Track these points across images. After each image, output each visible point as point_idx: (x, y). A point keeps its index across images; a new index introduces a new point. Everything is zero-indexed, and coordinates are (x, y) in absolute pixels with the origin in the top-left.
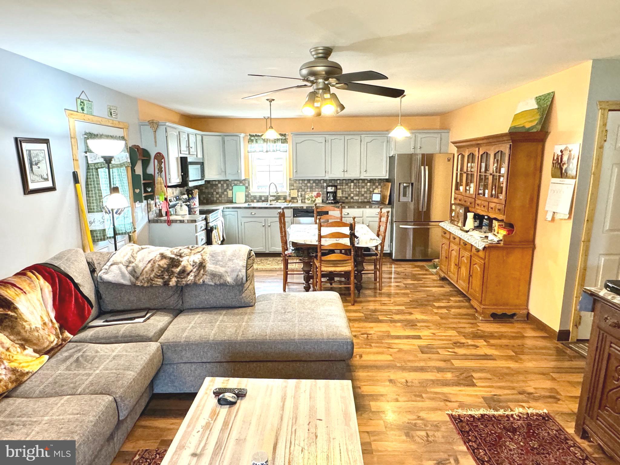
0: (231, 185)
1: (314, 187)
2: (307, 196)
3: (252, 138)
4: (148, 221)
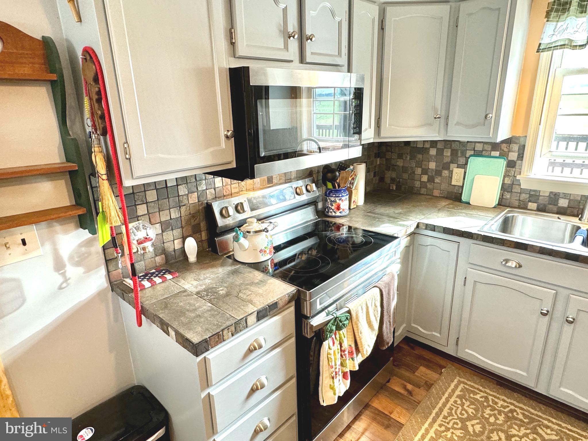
4: (106, 289)
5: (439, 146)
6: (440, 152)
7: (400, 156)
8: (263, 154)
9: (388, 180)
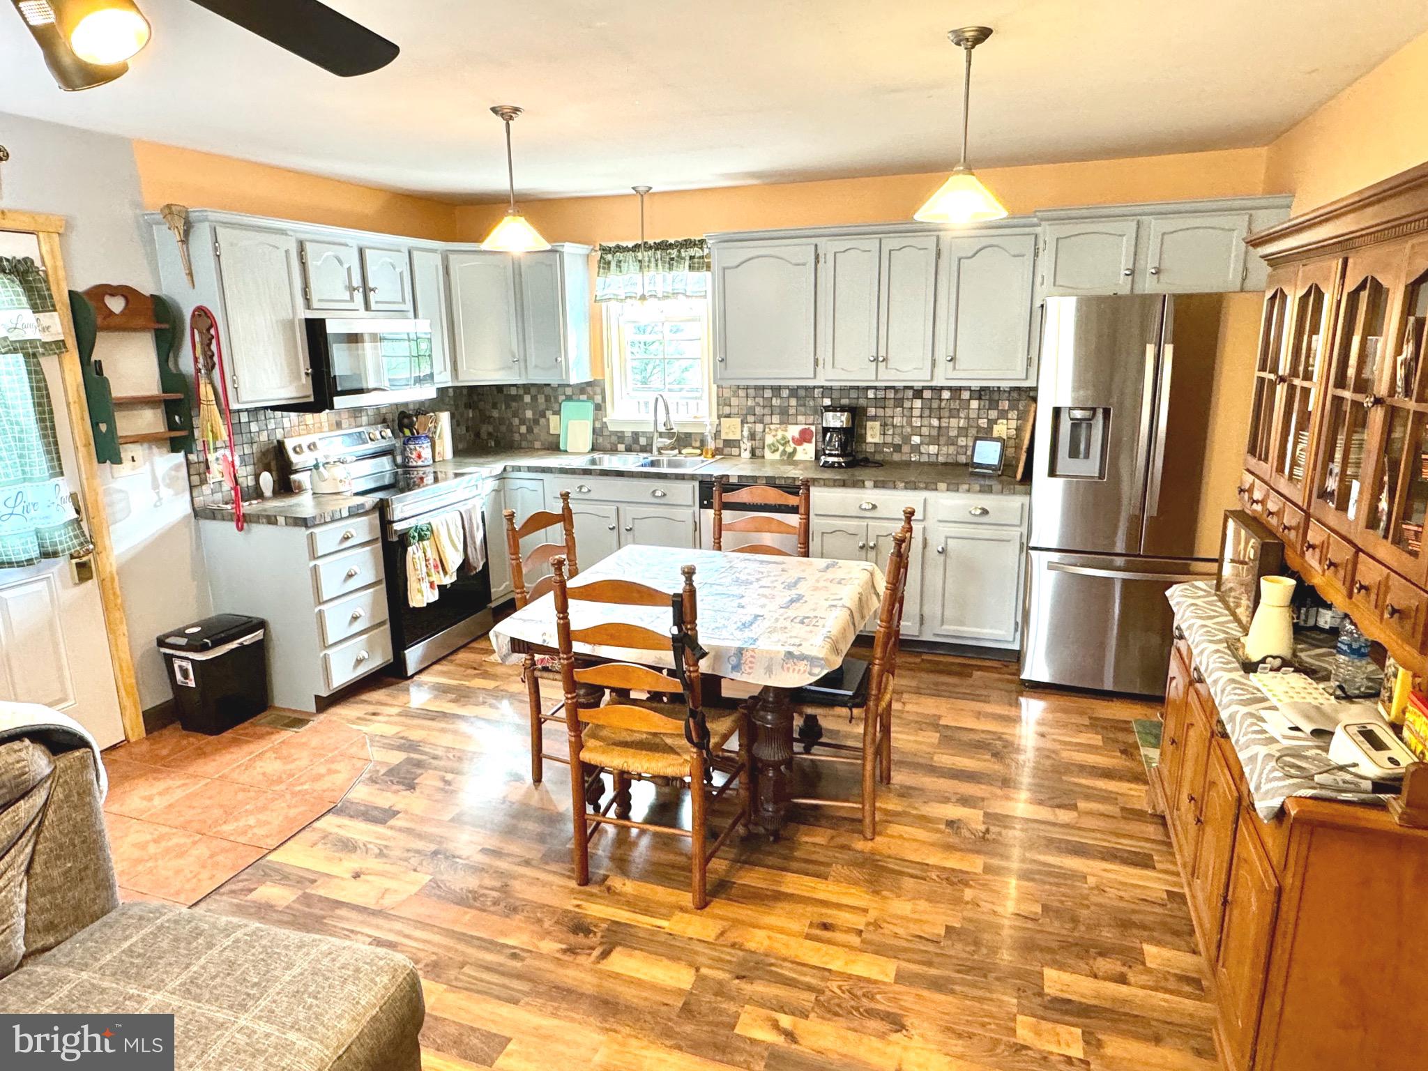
0: (556, 399)
1: (792, 411)
2: (769, 439)
3: (609, 257)
4: (189, 515)
5: (533, 391)
6: (534, 398)
7: (495, 406)
8: (339, 389)
9: (484, 436)
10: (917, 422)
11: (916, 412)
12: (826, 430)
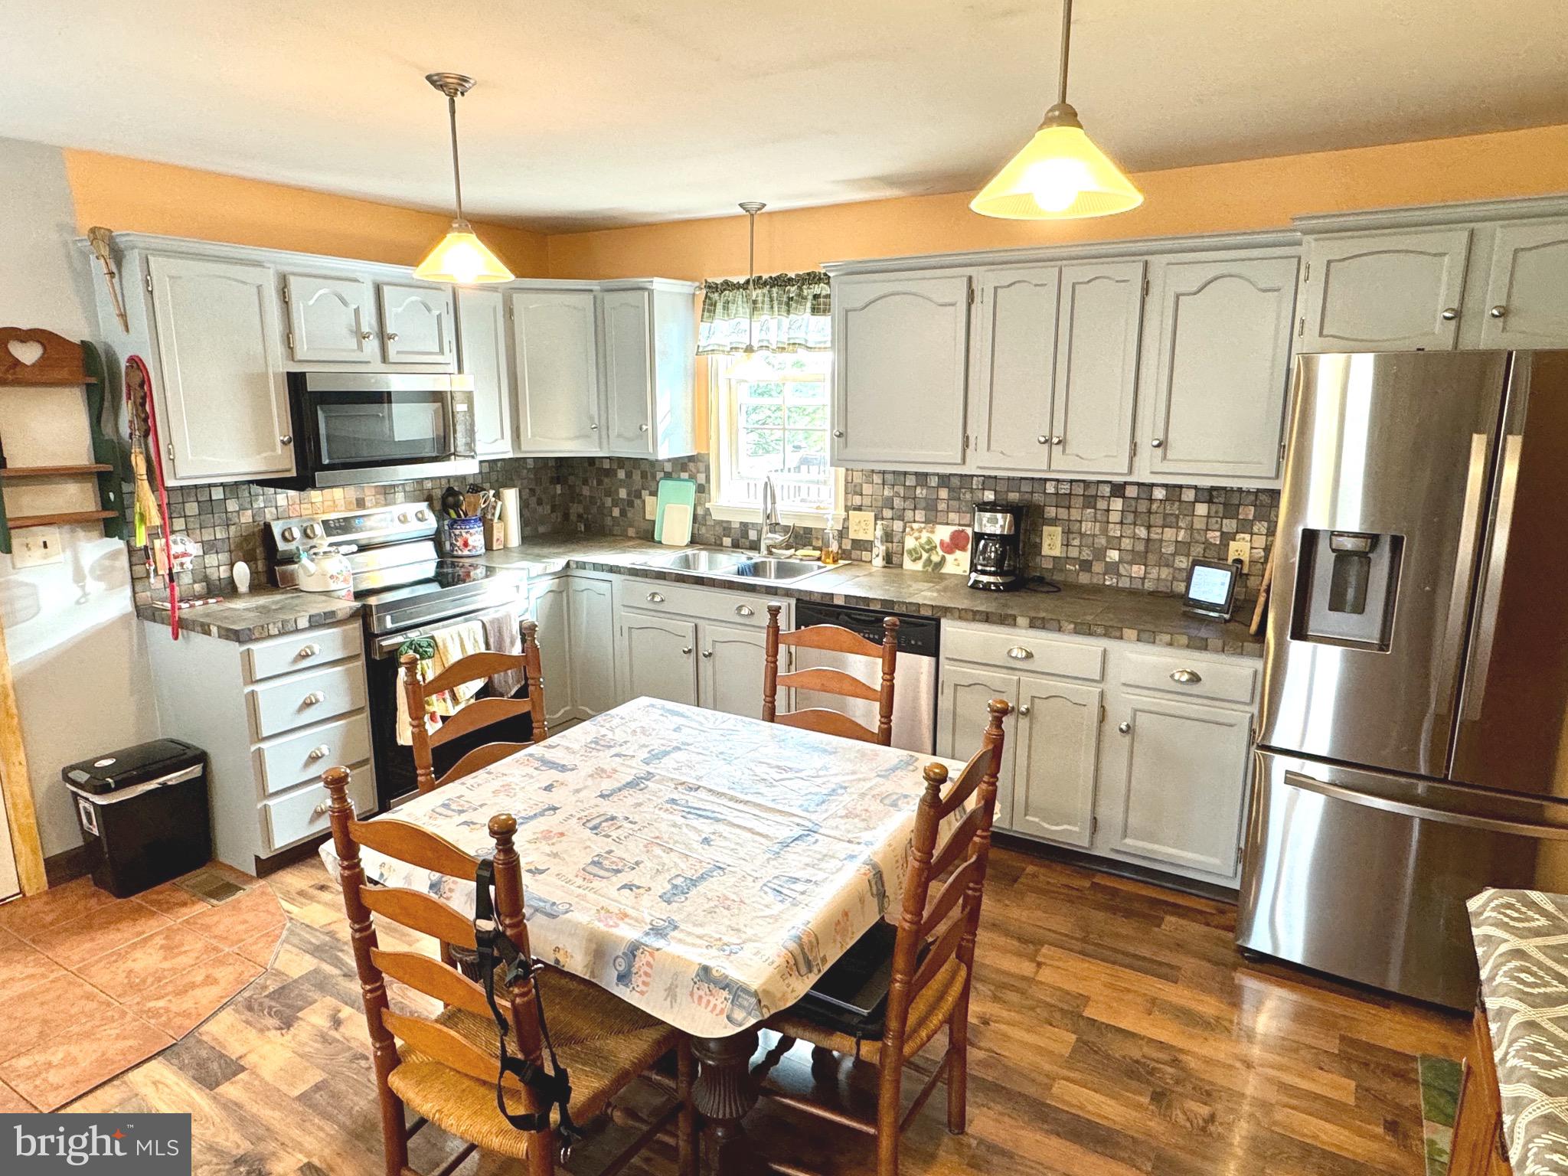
0: (654, 477)
2: (910, 543)
3: (715, 296)
4: (131, 612)
5: (628, 466)
6: (629, 475)
7: (585, 482)
8: (326, 461)
9: (573, 518)
10: (1115, 531)
11: (1115, 517)
12: (978, 537)
